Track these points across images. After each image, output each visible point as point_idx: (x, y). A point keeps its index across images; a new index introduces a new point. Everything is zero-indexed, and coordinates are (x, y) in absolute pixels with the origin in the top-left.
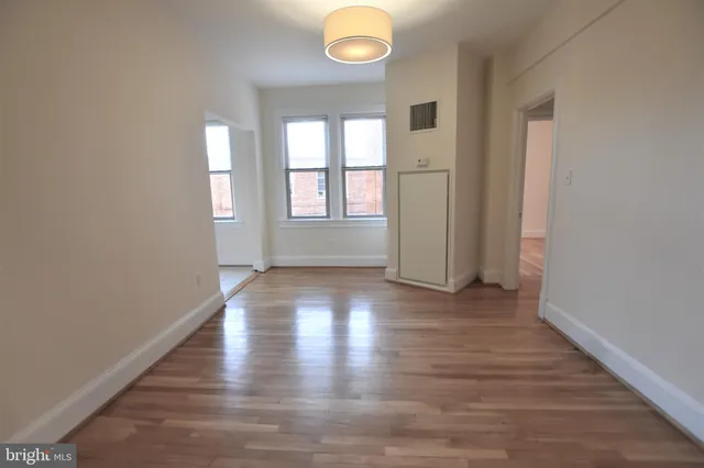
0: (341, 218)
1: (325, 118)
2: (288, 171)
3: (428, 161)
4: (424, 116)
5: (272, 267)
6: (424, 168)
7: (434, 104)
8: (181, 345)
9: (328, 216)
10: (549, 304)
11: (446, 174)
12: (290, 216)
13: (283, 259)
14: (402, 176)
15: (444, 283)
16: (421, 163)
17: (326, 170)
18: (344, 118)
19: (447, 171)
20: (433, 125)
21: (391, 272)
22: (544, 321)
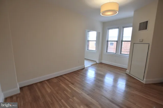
0: (119, 54)
1: (118, 28)
2: (108, 41)
3: (143, 40)
4: (144, 26)
5: (101, 63)
7: (147, 22)
8: (72, 72)
9: (116, 53)
11: (148, 44)
12: (107, 52)
13: (104, 62)
14: (134, 44)
15: (142, 80)
16: (140, 41)
17: (117, 41)
18: (124, 27)
19: (149, 44)
20: (146, 29)
21: (128, 71)
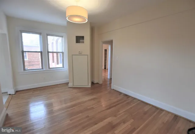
0: (48, 69)
2: (23, 52)
3: (82, 52)
6: (80, 54)
7: (83, 37)
9: (42, 68)
10: (114, 85)
11: (87, 56)
12: (24, 69)
13: (20, 88)
14: (73, 56)
15: (87, 85)
16: (80, 52)
17: (41, 52)
18: (48, 35)
20: (83, 42)
21: (70, 85)
22: (113, 90)
